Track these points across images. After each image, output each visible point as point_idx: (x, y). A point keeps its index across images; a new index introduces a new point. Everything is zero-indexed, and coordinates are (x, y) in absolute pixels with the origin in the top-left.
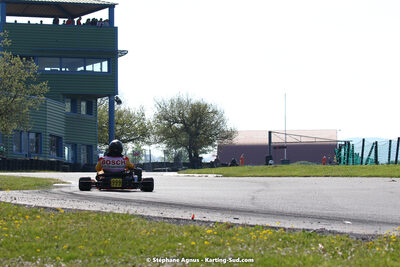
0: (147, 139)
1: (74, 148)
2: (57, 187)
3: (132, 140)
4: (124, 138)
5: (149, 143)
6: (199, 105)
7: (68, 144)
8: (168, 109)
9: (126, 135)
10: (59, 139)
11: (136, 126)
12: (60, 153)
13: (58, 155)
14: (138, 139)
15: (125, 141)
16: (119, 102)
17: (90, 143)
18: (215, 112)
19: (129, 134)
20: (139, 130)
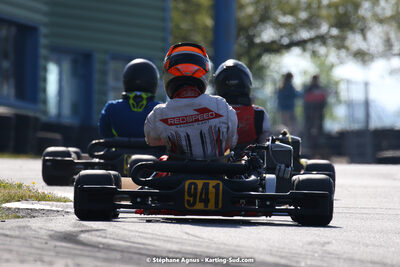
0: (355, 41)
1: (82, 68)
2: (16, 214)
3: (302, 44)
4: (268, 34)
5: (362, 56)
7: (58, 52)
10: (25, 33)
12: (29, 86)
13: (21, 94)
14: (322, 39)
15: (275, 48)
19: (288, 19)
20: (329, 6)
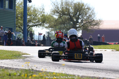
0: (45, 25)
4: (31, 24)
6: (79, 4)
8: (59, 6)
9: (33, 22)
11: (39, 16)
16: (30, 1)
17: (11, 27)
18: (89, 9)
19: (34, 21)
20: (41, 19)
